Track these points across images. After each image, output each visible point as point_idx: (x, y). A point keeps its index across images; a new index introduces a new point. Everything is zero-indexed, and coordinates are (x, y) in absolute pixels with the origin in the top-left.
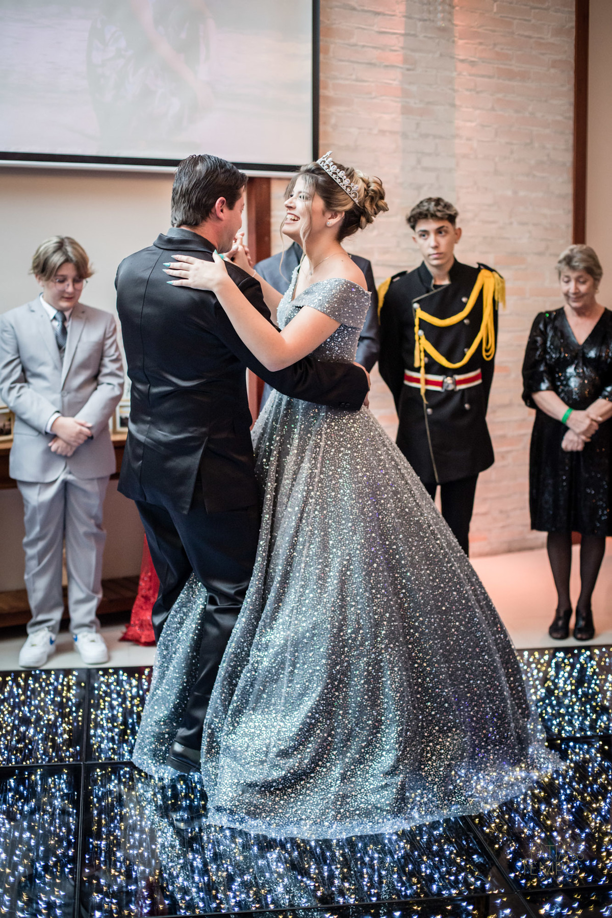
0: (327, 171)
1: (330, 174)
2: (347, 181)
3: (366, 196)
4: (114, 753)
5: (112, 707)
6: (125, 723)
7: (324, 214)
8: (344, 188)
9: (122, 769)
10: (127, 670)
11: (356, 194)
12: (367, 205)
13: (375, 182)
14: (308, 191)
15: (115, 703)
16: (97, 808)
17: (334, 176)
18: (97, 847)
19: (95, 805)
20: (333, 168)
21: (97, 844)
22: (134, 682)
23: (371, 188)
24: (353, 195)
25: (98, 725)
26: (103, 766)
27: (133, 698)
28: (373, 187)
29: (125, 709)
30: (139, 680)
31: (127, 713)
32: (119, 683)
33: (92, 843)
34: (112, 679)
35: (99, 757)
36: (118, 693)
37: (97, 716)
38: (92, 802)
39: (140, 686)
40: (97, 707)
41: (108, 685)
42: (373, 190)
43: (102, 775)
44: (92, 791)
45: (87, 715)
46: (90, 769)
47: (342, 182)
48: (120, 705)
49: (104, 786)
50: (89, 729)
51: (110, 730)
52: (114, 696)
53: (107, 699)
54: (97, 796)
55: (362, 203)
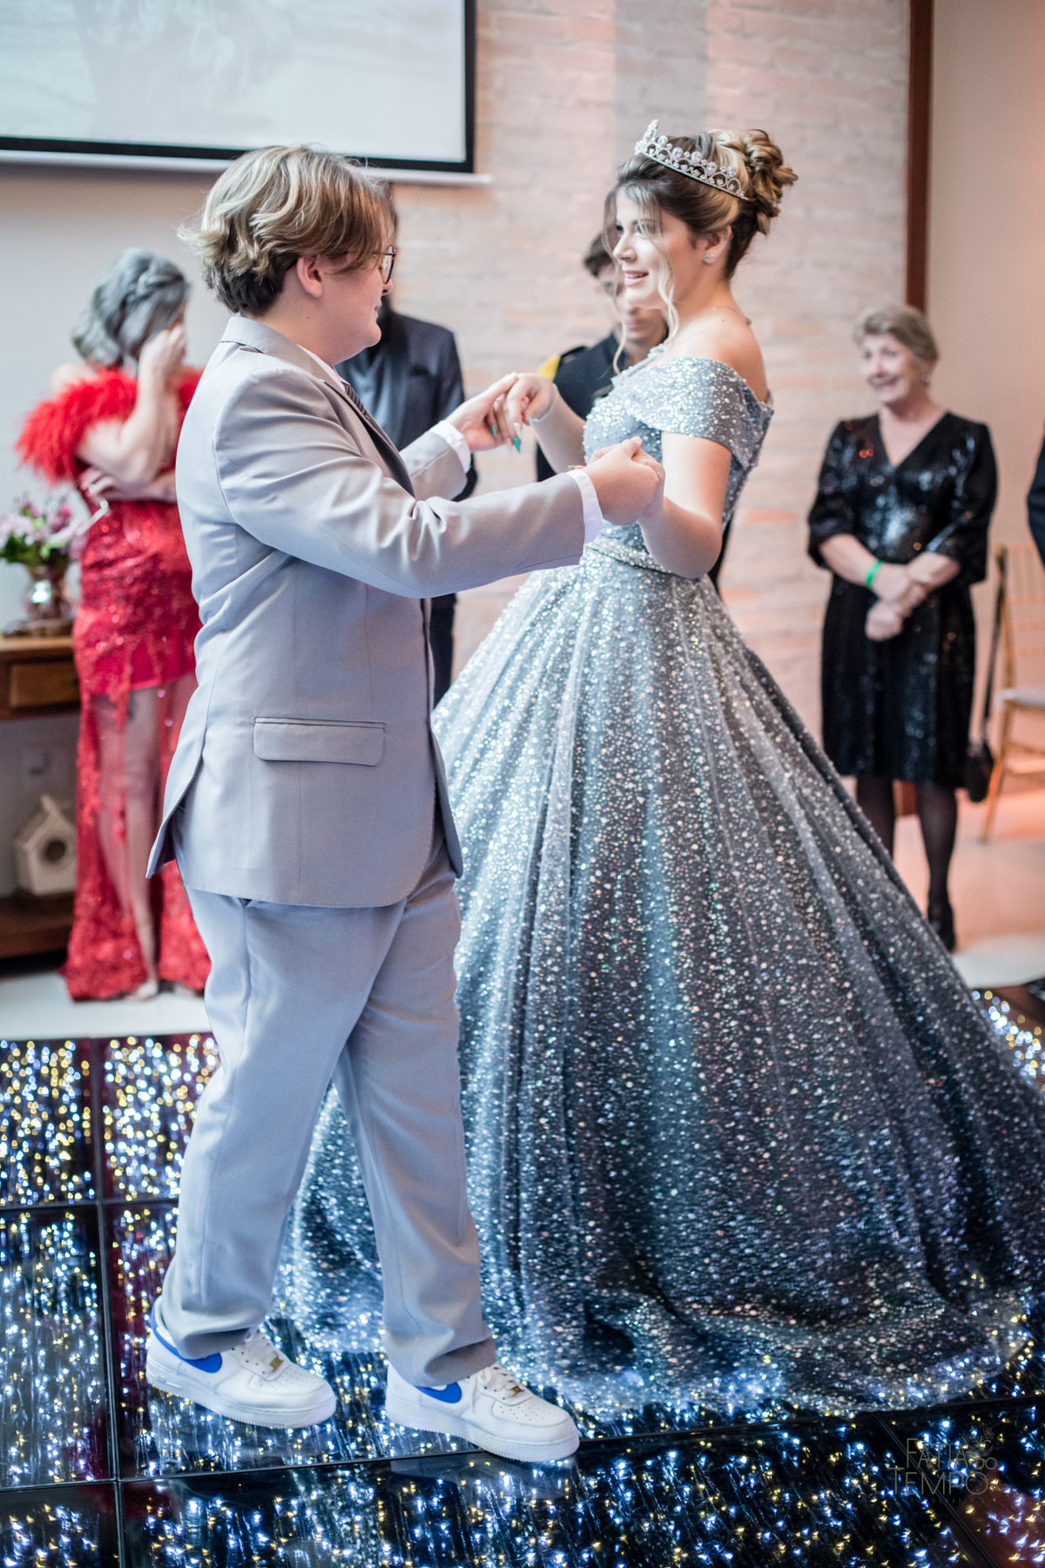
0: (667, 163)
1: (675, 166)
2: (711, 168)
3: (752, 175)
4: (152, 1182)
5: (139, 1105)
6: (165, 1130)
7: (694, 245)
8: (712, 182)
9: (169, 1210)
10: (158, 1039)
11: (735, 183)
12: (760, 189)
13: (756, 140)
14: (647, 216)
15: (144, 1097)
16: (130, 1281)
17: (684, 167)
18: (138, 1349)
19: (126, 1275)
20: (677, 153)
21: (138, 1344)
22: (174, 1060)
23: (755, 155)
24: (732, 187)
25: (117, 1136)
26: (135, 1207)
27: (175, 1087)
28: (757, 151)
29: (163, 1107)
30: (182, 1055)
31: (168, 1114)
32: (148, 1061)
33: (128, 1342)
34: (135, 1055)
35: (126, 1192)
36: (149, 1080)
37: (115, 1120)
38: (120, 1269)
39: (184, 1067)
40: (114, 1104)
41: (129, 1067)
42: (760, 159)
43: (135, 1224)
44: (119, 1250)
45: (98, 1120)
46: (114, 1212)
47: (702, 172)
48: (154, 1099)
49: (140, 1242)
50: (103, 1142)
51: (142, 1143)
52: (142, 1084)
53: (130, 1089)
54: (129, 1259)
55: (752, 193)
